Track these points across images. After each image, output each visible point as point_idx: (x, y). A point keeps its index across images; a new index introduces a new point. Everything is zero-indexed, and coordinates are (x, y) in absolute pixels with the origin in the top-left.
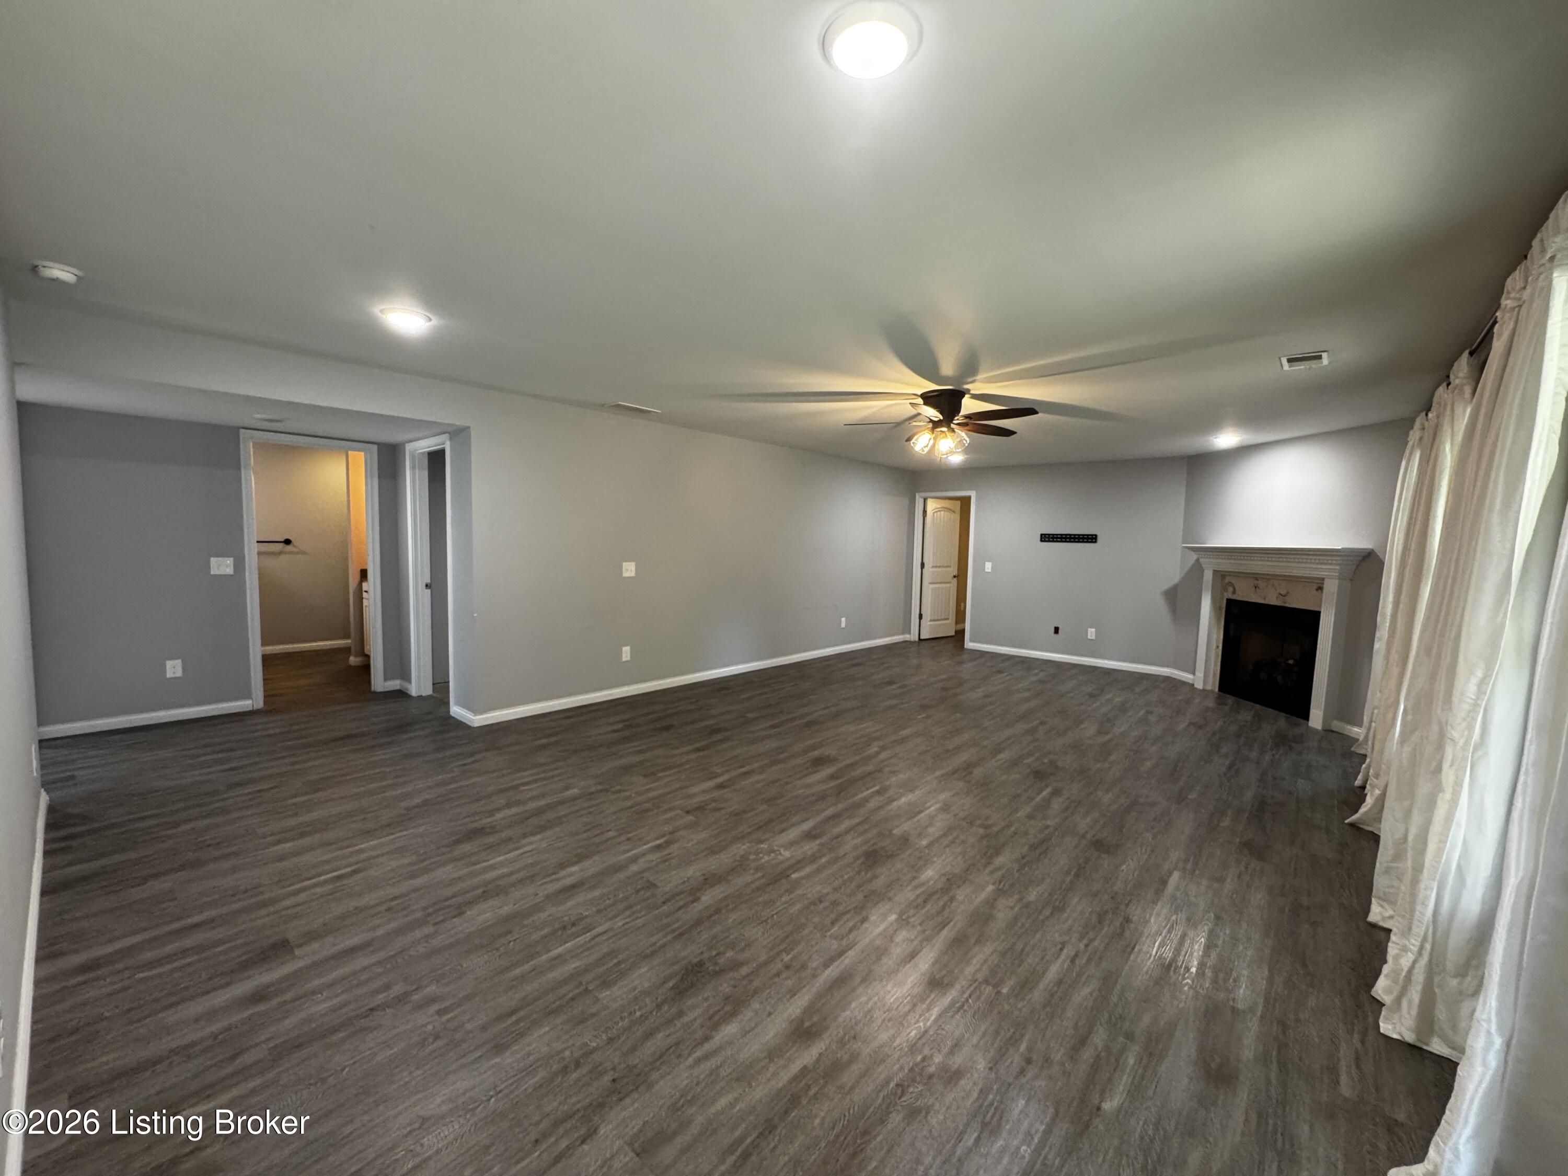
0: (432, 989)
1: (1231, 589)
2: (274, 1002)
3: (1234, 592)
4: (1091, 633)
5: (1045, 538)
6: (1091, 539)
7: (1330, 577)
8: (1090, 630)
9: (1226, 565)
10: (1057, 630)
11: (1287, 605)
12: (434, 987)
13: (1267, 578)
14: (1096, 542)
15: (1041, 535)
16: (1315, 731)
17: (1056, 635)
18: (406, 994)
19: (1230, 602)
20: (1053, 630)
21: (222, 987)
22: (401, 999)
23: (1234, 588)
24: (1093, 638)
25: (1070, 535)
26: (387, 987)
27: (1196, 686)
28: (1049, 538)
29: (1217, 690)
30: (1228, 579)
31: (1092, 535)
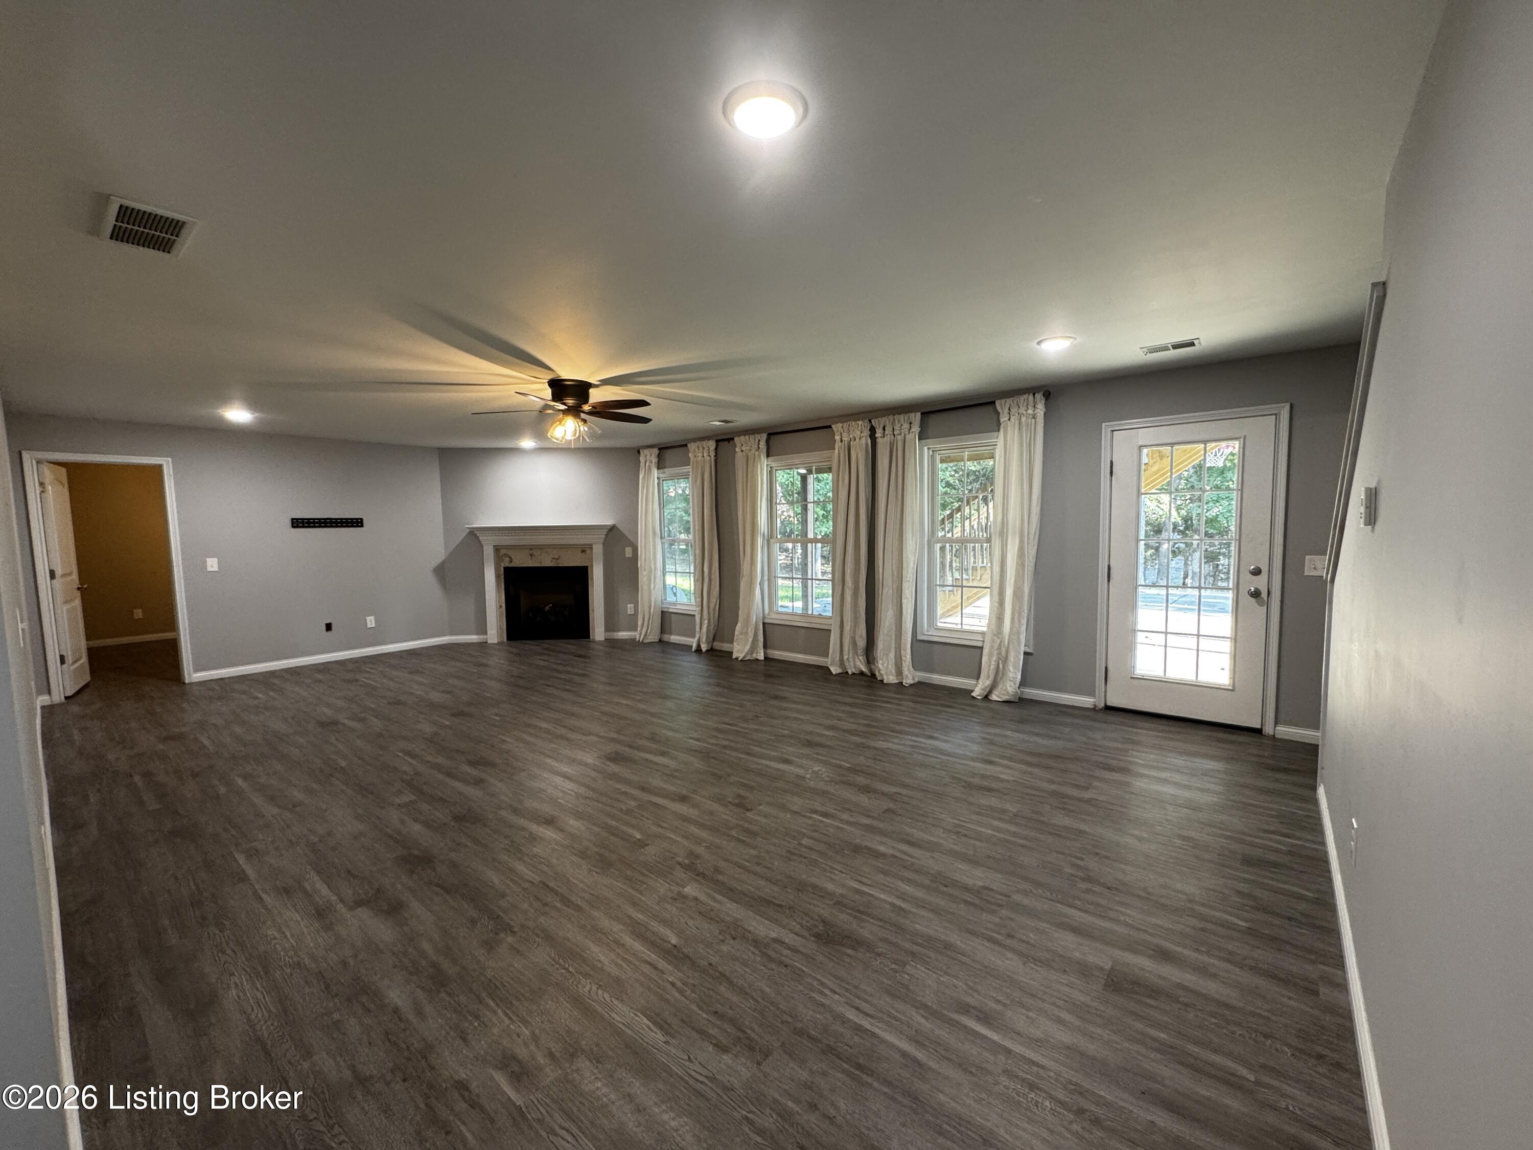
0: (1068, 870)
1: (507, 559)
2: (1156, 941)
3: (511, 561)
4: (371, 621)
5: (297, 523)
6: (357, 523)
7: (596, 543)
8: (368, 618)
9: (506, 540)
10: (329, 627)
11: (561, 565)
12: (1066, 870)
13: (541, 547)
14: (362, 526)
15: (293, 519)
16: (599, 643)
17: (329, 633)
18: (1083, 879)
19: (507, 569)
20: (324, 628)
21: (1185, 988)
22: (1088, 879)
23: (511, 558)
24: (373, 625)
25: (331, 519)
26: (1087, 891)
27: (489, 642)
28: (303, 523)
29: (505, 640)
30: (503, 552)
31: (357, 519)
